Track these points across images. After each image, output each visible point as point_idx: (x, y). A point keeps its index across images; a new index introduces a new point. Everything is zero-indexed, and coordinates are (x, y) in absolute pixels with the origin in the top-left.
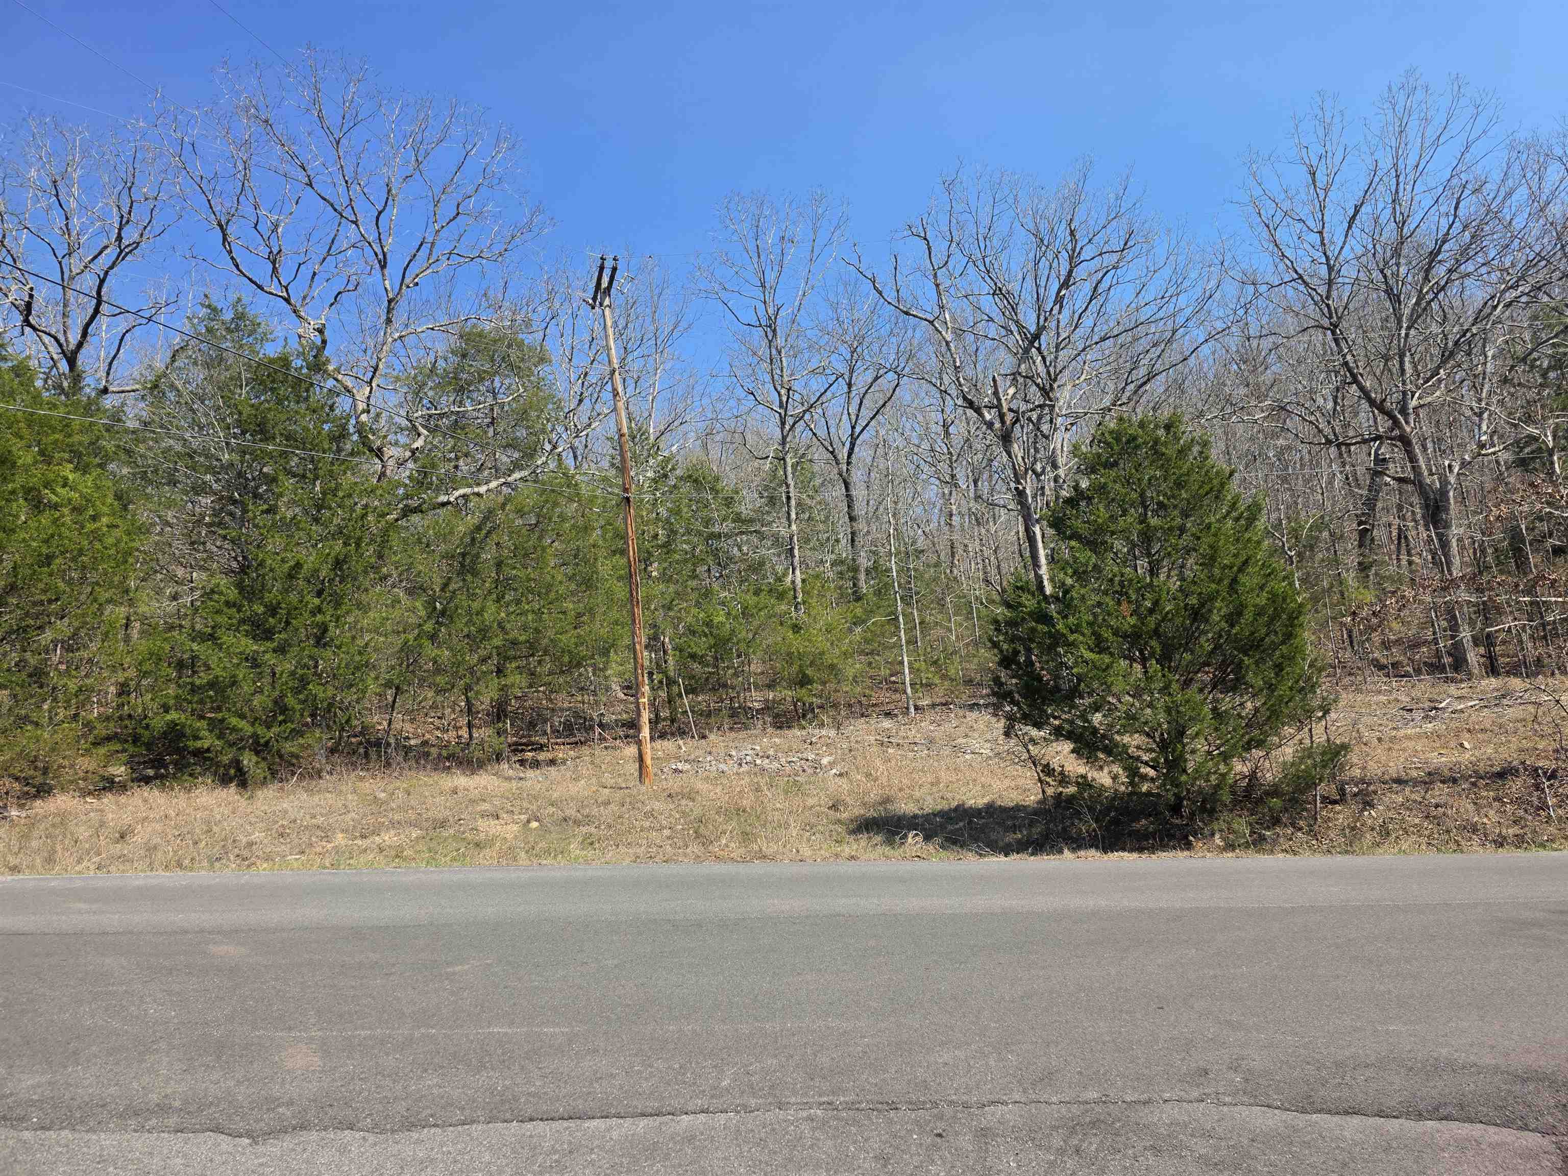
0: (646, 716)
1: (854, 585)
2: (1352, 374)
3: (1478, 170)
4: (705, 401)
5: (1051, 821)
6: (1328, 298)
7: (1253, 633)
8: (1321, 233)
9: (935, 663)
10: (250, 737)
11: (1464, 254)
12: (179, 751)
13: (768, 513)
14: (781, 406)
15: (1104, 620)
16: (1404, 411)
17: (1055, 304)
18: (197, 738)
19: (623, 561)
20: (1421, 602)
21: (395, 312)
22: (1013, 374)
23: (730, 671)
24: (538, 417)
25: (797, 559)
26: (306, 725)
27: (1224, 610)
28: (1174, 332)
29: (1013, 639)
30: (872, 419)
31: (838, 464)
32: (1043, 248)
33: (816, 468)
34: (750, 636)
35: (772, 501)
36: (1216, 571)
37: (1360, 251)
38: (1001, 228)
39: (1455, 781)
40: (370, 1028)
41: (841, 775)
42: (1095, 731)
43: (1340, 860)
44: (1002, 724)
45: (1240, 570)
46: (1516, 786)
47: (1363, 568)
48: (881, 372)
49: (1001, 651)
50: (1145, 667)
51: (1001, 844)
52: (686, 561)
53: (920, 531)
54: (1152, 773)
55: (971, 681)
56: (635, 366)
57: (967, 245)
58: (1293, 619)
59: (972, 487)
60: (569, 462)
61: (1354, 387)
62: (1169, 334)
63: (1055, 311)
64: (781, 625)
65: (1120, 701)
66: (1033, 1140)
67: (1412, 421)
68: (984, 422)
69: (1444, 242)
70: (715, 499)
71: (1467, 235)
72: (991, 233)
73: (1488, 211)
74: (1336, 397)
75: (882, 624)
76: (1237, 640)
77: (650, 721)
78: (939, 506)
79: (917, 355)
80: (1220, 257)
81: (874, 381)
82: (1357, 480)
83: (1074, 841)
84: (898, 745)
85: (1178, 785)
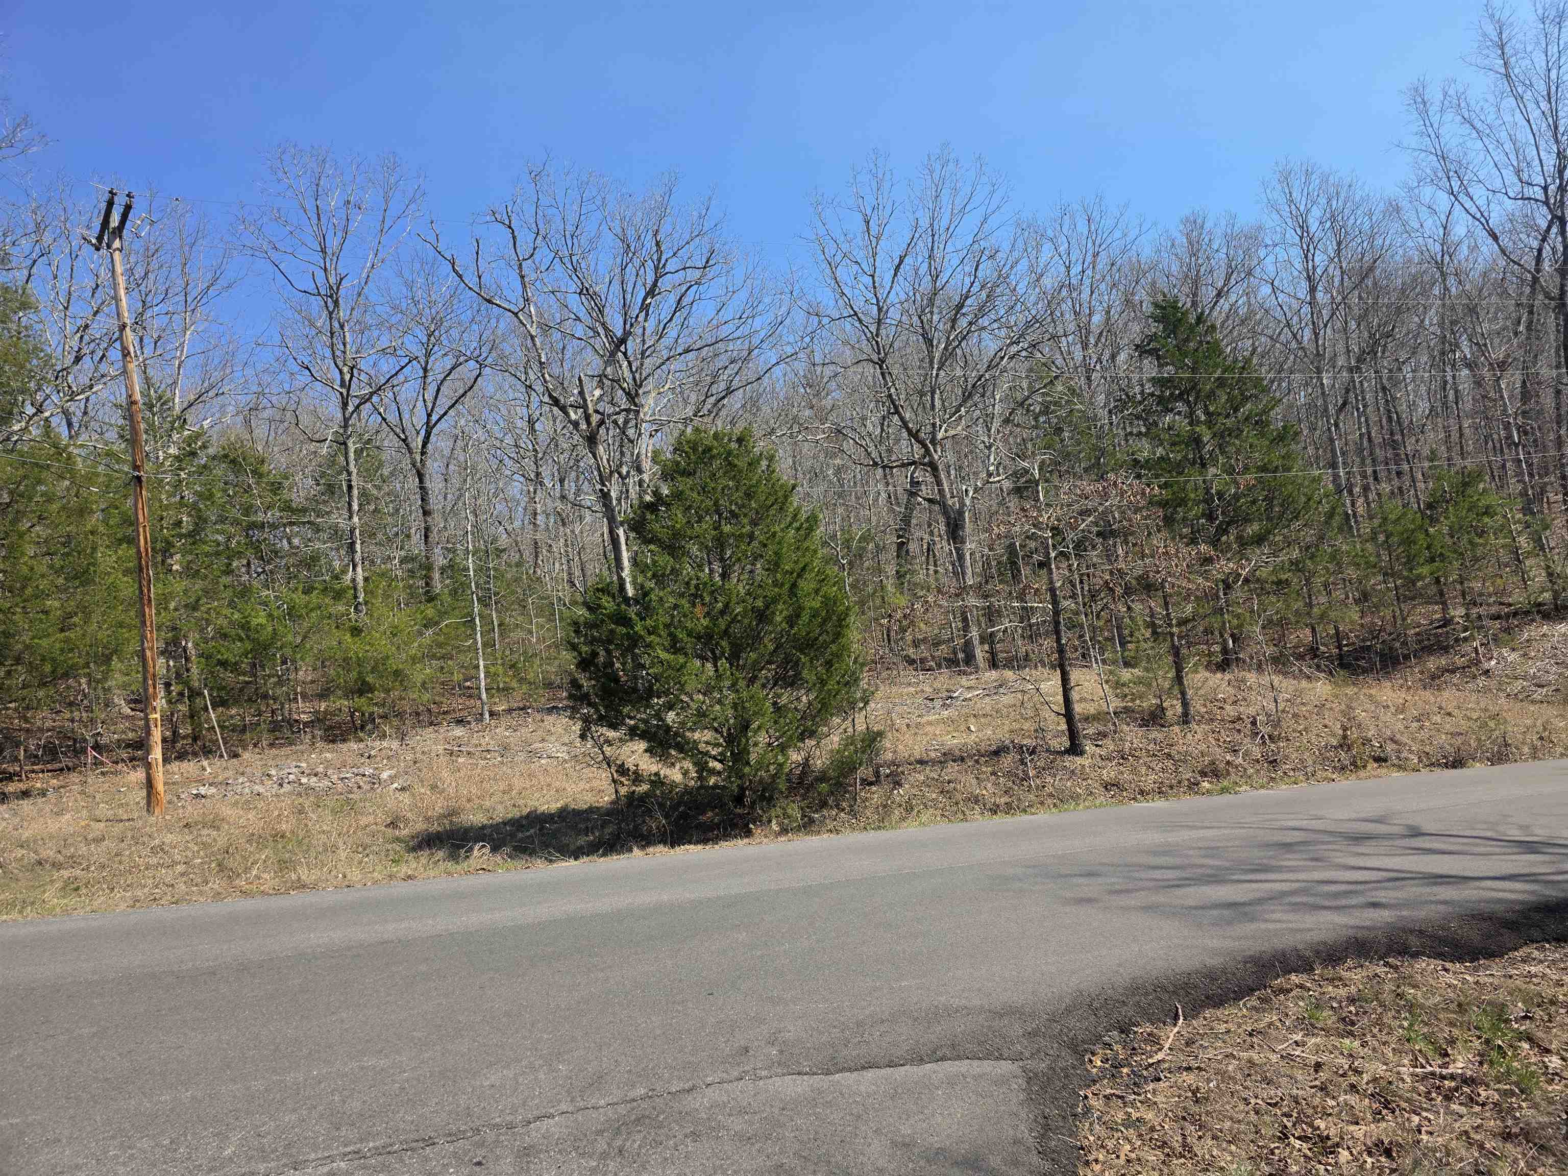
0: (157, 735)
1: (427, 584)
2: (896, 407)
3: (992, 240)
4: (249, 372)
5: (622, 821)
6: (877, 335)
7: (808, 633)
8: (873, 276)
9: (513, 666)
11: (981, 311)
13: (325, 502)
14: (342, 385)
15: (680, 621)
16: (933, 441)
17: (641, 311)
19: (132, 550)
20: (940, 606)
22: (600, 376)
23: (273, 680)
24: (16, 374)
25: (358, 556)
27: (785, 612)
28: (750, 351)
29: (592, 641)
30: (450, 408)
31: (411, 453)
32: (630, 255)
33: (385, 456)
34: (299, 638)
35: (331, 489)
36: (779, 576)
37: (903, 297)
38: (589, 228)
39: (962, 759)
41: (403, 789)
42: (668, 729)
43: (871, 836)
44: (577, 727)
45: (799, 576)
46: (1008, 761)
47: (899, 575)
48: (462, 359)
49: (580, 653)
50: (716, 666)
51: (572, 847)
52: (217, 554)
53: (501, 529)
54: (718, 766)
55: (551, 684)
56: (155, 325)
57: (553, 241)
58: (841, 622)
59: (558, 486)
60: (61, 430)
61: (896, 417)
62: (745, 353)
63: (641, 319)
64: (337, 627)
65: (692, 700)
66: (576, 1149)
67: (939, 450)
68: (570, 421)
69: (967, 298)
70: (258, 483)
71: (984, 294)
72: (578, 232)
73: (1000, 276)
74: (882, 424)
75: (456, 627)
76: (796, 640)
77: (164, 740)
78: (523, 504)
79: (501, 346)
80: (790, 287)
81: (453, 368)
82: (897, 498)
83: (643, 838)
84: (470, 753)
85: (741, 777)
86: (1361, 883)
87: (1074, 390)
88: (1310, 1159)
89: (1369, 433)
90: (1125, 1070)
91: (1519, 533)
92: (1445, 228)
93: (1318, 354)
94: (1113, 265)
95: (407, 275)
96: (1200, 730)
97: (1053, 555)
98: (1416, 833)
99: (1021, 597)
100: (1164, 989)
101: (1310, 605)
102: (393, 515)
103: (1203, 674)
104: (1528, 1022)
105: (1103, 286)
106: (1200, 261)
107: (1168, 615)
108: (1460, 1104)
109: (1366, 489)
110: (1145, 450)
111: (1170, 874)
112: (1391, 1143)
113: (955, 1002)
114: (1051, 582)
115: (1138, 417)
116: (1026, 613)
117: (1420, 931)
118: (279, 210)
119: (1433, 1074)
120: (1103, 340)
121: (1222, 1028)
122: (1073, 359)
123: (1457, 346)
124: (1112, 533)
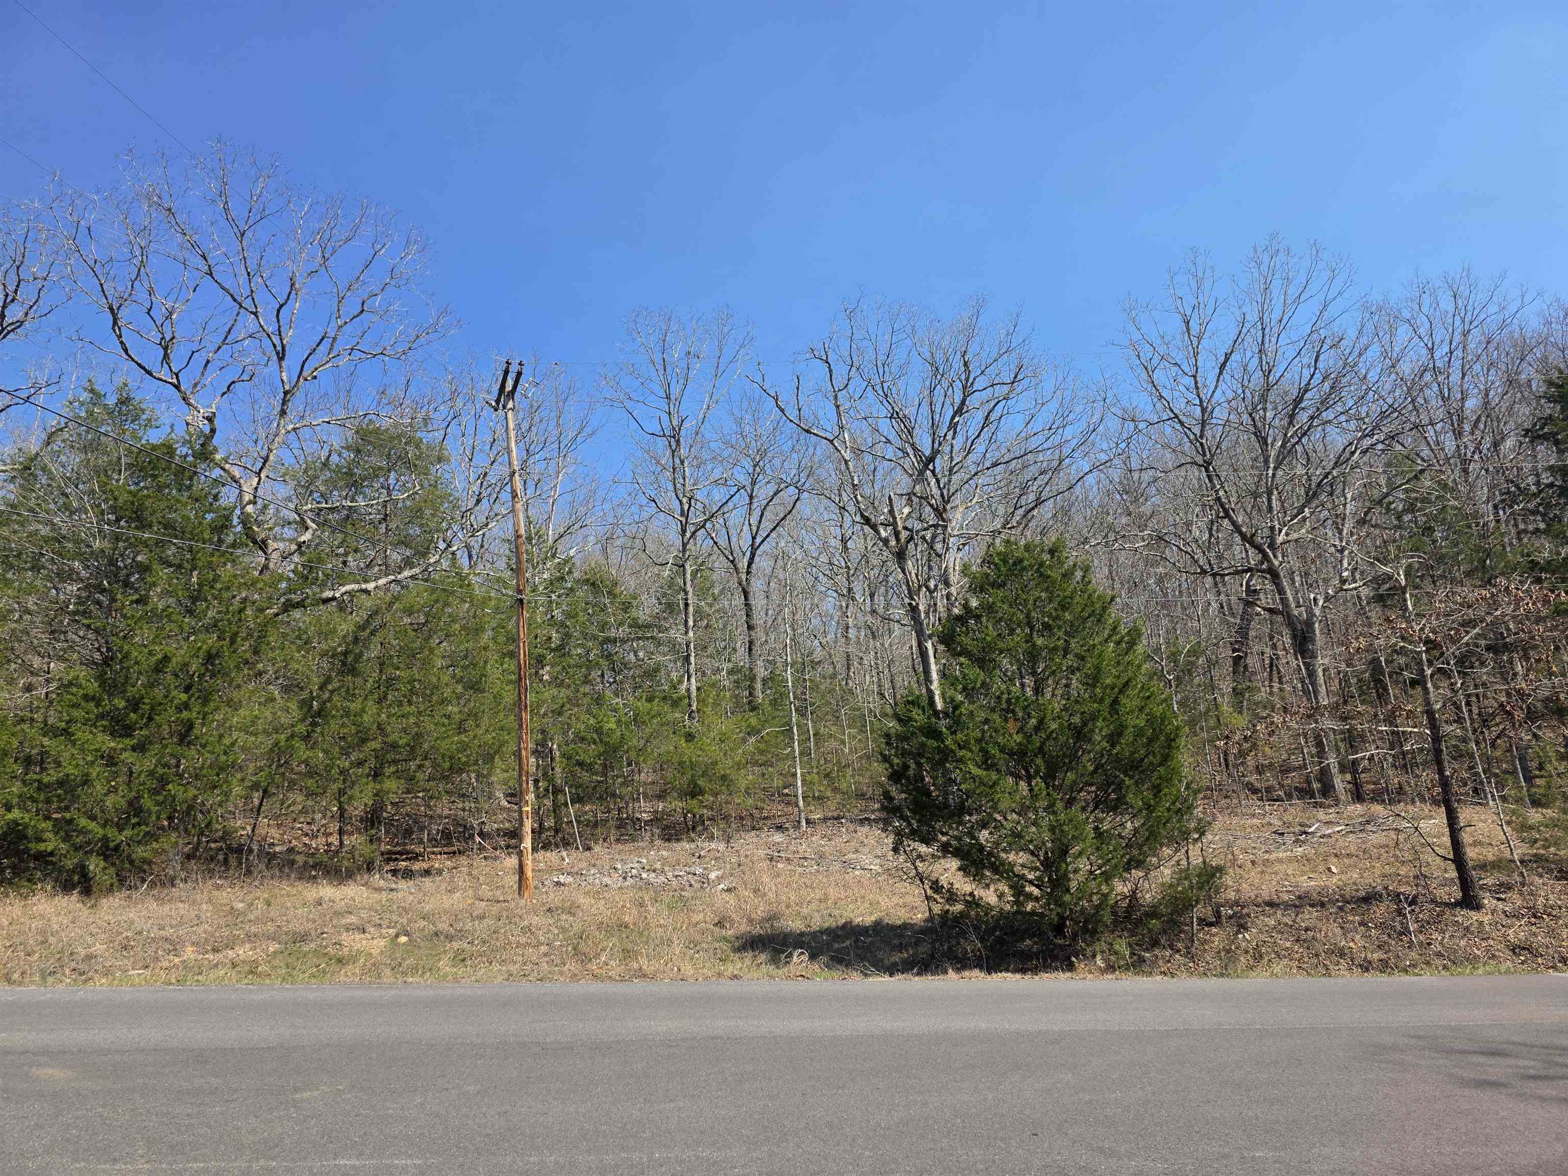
0: (528, 825)
1: (751, 694)
2: (1226, 511)
3: (1335, 327)
4: (607, 506)
5: (937, 940)
6: (1201, 437)
7: (1132, 753)
8: (1194, 377)
9: (827, 775)
10: (99, 840)
11: (1324, 403)
12: (18, 853)
13: (665, 619)
14: (682, 514)
15: (991, 736)
16: (1272, 546)
17: (949, 430)
18: (40, 840)
19: (514, 663)
20: (1289, 728)
21: (290, 404)
22: (909, 494)
23: (620, 780)
24: (433, 515)
25: (692, 668)
26: (162, 828)
27: (1105, 730)
28: (1061, 461)
29: (904, 754)
30: (772, 530)
31: (737, 573)
32: (939, 377)
33: (715, 577)
34: (642, 742)
35: (670, 607)
36: (1098, 691)
37: (1230, 395)
38: (899, 356)
39: (1323, 905)
40: (204, 1161)
41: (729, 890)
42: (981, 848)
43: (1213, 983)
44: (890, 840)
45: (1121, 692)
46: (1380, 911)
47: (1237, 693)
48: (782, 486)
49: (892, 766)
50: (1030, 785)
51: (887, 963)
52: (579, 665)
53: (816, 642)
54: (1036, 892)
55: (863, 795)
56: (536, 468)
57: (866, 371)
58: (1171, 741)
59: (868, 601)
60: (464, 562)
61: (1226, 521)
62: (1055, 463)
63: (949, 437)
64: (674, 733)
65: (1006, 819)
67: (1280, 556)
68: (880, 539)
69: (1306, 391)
70: (611, 603)
71: (1327, 386)
72: (889, 360)
73: (1345, 365)
74: (1211, 530)
75: (776, 735)
76: (1118, 759)
77: (533, 831)
78: (836, 619)
79: (817, 472)
80: (1103, 395)
81: (775, 494)
82: (1230, 609)
83: (959, 961)
84: (788, 859)
85: (1061, 905)
87: (1446, 485)
94: (1488, 343)
95: (737, 413)
97: (1429, 672)
99: (1390, 719)
102: (722, 630)
105: (1477, 367)
110: (1545, 549)
114: (1427, 702)
115: (1534, 512)
116: (1397, 739)
118: (633, 365)
120: (1482, 426)
122: (1443, 449)
124: (1507, 648)
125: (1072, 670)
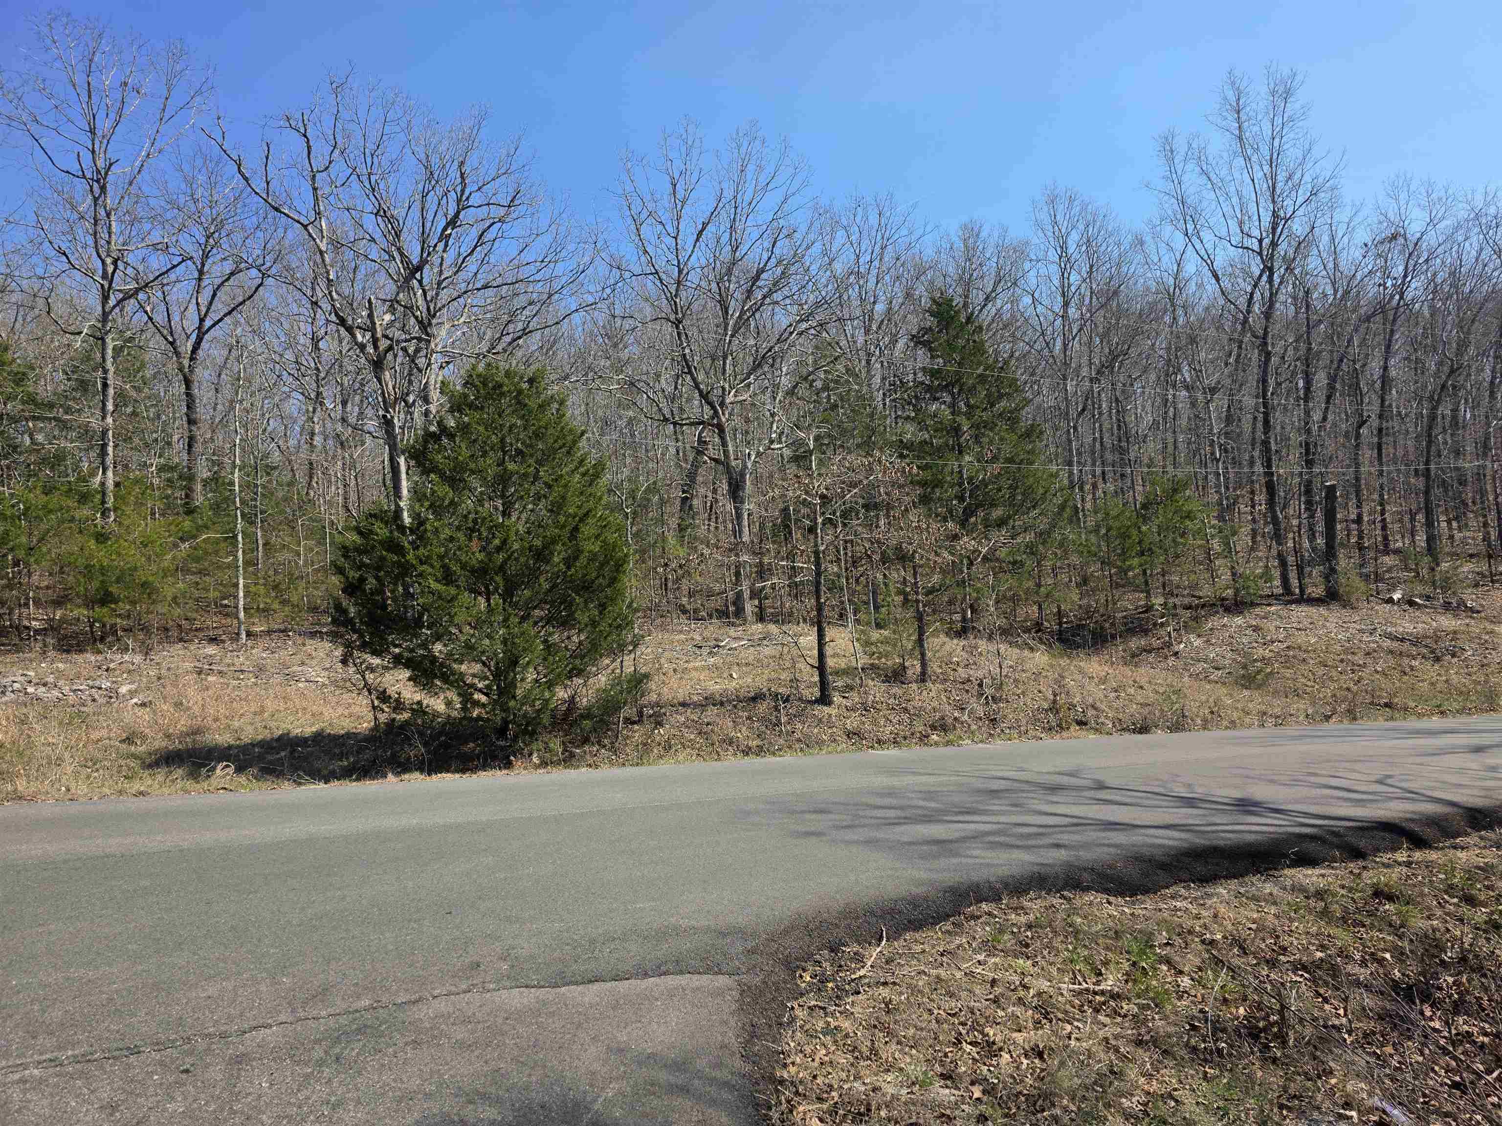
1: (187, 496)
2: (689, 368)
3: (791, 219)
5: (380, 747)
6: (676, 296)
7: (585, 575)
8: (676, 238)
9: (276, 587)
11: (776, 285)
13: (75, 399)
14: (104, 276)
15: (455, 554)
16: (722, 404)
17: (440, 241)
20: (714, 559)
22: (392, 301)
25: (109, 459)
27: (563, 554)
28: (550, 296)
29: (361, 567)
30: (225, 315)
31: (178, 357)
32: (433, 182)
33: (148, 357)
35: (83, 386)
36: (561, 518)
37: (703, 262)
38: (391, 150)
39: (722, 704)
41: (144, 705)
42: (434, 659)
43: (629, 771)
44: (339, 652)
45: (581, 520)
46: (763, 707)
47: (681, 529)
48: (243, 265)
49: (347, 578)
50: (488, 601)
51: (324, 771)
53: (274, 445)
54: (483, 699)
55: (316, 608)
57: (352, 157)
58: (619, 566)
59: (339, 408)
61: (689, 376)
62: (545, 296)
63: (440, 246)
64: (80, 532)
65: (461, 631)
66: (292, 1057)
67: (727, 413)
68: (356, 344)
69: (763, 272)
71: (779, 270)
72: (379, 152)
73: (795, 255)
74: (676, 383)
75: (217, 542)
76: (571, 580)
78: (300, 423)
79: (287, 258)
80: (594, 237)
81: (232, 274)
82: (685, 454)
83: (400, 765)
84: (220, 672)
85: (506, 710)
86: (1051, 826)
88: (977, 1061)
89: (1102, 438)
90: (830, 985)
91: (1213, 536)
92: (1179, 265)
93: (1065, 363)
94: (897, 259)
95: (186, 168)
96: (934, 688)
97: (820, 521)
98: (1101, 786)
99: (790, 558)
100: (873, 913)
101: (1039, 585)
102: (153, 420)
103: (943, 638)
104: (1169, 948)
105: (887, 278)
106: (973, 266)
107: (916, 583)
108: (1107, 1016)
109: (1095, 486)
110: (910, 431)
111: (892, 813)
112: (1045, 1047)
113: (684, 923)
114: (816, 545)
116: (793, 573)
117: (1092, 869)
118: (44, 80)
119: (1087, 990)
120: (884, 327)
121: (918, 948)
122: (855, 342)
123: (1179, 370)
124: (876, 506)
125: (538, 497)
